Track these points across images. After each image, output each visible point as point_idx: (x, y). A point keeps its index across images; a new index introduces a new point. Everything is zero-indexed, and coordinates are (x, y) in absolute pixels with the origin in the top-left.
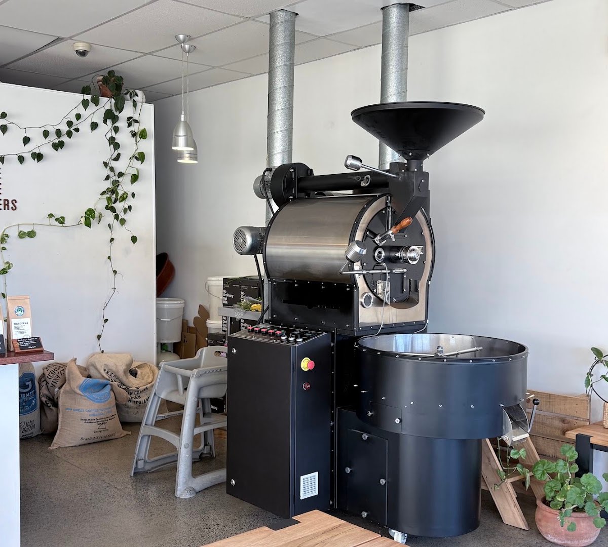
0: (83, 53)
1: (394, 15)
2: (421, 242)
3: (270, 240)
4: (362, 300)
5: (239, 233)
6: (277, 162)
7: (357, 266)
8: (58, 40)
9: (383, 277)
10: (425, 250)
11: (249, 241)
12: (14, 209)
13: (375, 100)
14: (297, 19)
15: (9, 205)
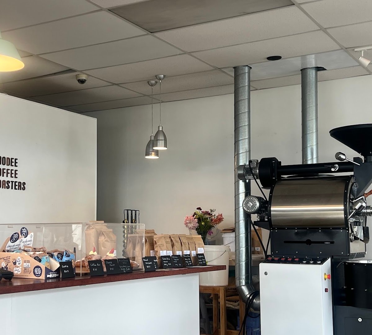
0: (82, 82)
12: (24, 189)
15: (21, 186)
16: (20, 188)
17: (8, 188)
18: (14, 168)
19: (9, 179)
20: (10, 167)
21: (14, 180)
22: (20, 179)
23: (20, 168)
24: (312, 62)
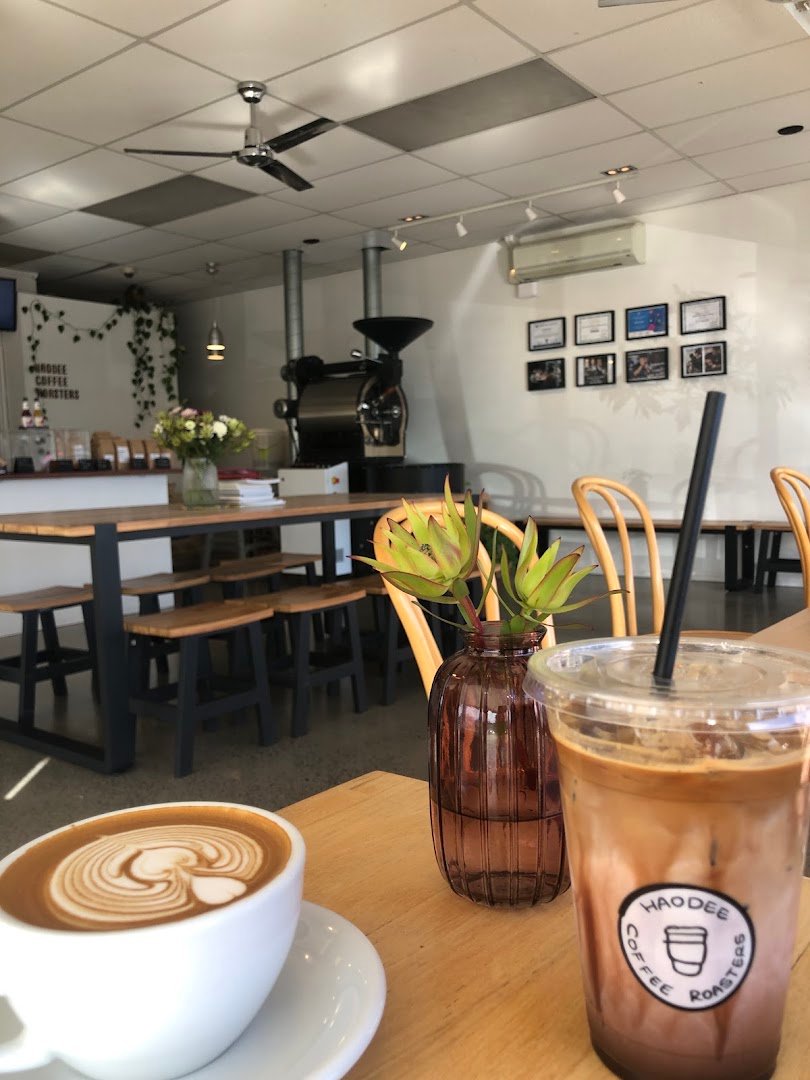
0: (130, 275)
1: (372, 255)
2: (399, 405)
3: (300, 409)
4: (366, 440)
5: (277, 405)
6: (295, 355)
7: (362, 419)
8: (110, 265)
9: (378, 426)
10: (401, 411)
11: (285, 409)
12: (77, 397)
13: (361, 316)
14: (303, 255)
15: (73, 395)
16: (71, 396)
17: (56, 397)
18: (62, 376)
19: (57, 387)
20: (57, 375)
21: (63, 388)
22: (71, 386)
23: (70, 375)
24: (372, 242)
